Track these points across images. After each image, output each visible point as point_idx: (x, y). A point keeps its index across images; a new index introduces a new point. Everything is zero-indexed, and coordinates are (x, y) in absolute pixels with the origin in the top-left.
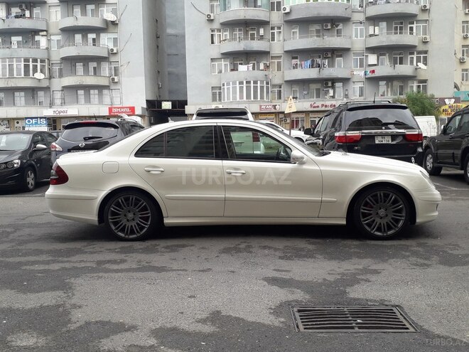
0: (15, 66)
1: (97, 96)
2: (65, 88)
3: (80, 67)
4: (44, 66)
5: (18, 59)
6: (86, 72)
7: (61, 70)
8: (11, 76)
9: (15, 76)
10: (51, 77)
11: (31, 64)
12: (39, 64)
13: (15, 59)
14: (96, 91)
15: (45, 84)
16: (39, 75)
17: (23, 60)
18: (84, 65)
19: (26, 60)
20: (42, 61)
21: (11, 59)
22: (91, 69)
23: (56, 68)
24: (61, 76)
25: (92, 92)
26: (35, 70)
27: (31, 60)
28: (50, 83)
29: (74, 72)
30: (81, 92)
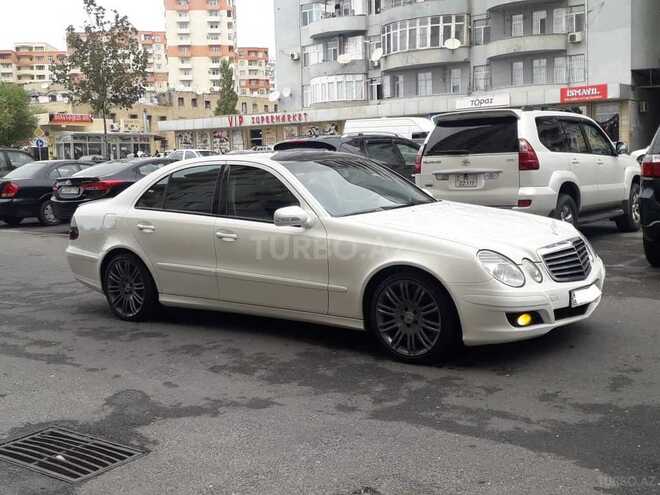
0: (418, 32)
1: (544, 71)
2: (492, 60)
3: (518, 21)
4: (461, 27)
5: (423, 21)
6: (528, 30)
7: (487, 31)
8: (413, 50)
9: (418, 47)
10: (471, 44)
11: (441, 25)
12: (453, 25)
13: (418, 21)
14: (544, 62)
15: (462, 56)
16: (453, 43)
17: (429, 19)
18: (524, 18)
19: (435, 20)
20: (459, 18)
21: (413, 20)
22: (537, 23)
23: (481, 27)
24: (487, 40)
25: (536, 63)
26: (447, 35)
27: (441, 18)
28: (470, 53)
29: (507, 32)
30: (519, 65)
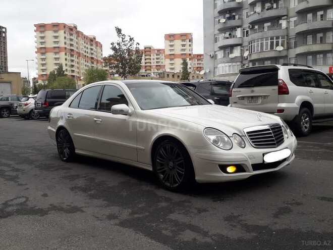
0: (264, 44)
1: (322, 59)
2: (298, 55)
3: (310, 38)
4: (284, 41)
5: (267, 39)
6: (314, 42)
7: (295, 43)
8: (262, 51)
9: (264, 50)
10: (288, 48)
11: (275, 41)
12: (280, 41)
13: (264, 39)
14: (322, 56)
15: (284, 54)
16: (280, 48)
17: (269, 38)
18: (313, 37)
19: (272, 38)
20: (283, 37)
21: (262, 39)
22: (318, 39)
23: (293, 41)
24: (296, 46)
25: (318, 56)
26: (277, 45)
27: (275, 38)
28: (287, 52)
29: (305, 43)
30: (310, 57)
